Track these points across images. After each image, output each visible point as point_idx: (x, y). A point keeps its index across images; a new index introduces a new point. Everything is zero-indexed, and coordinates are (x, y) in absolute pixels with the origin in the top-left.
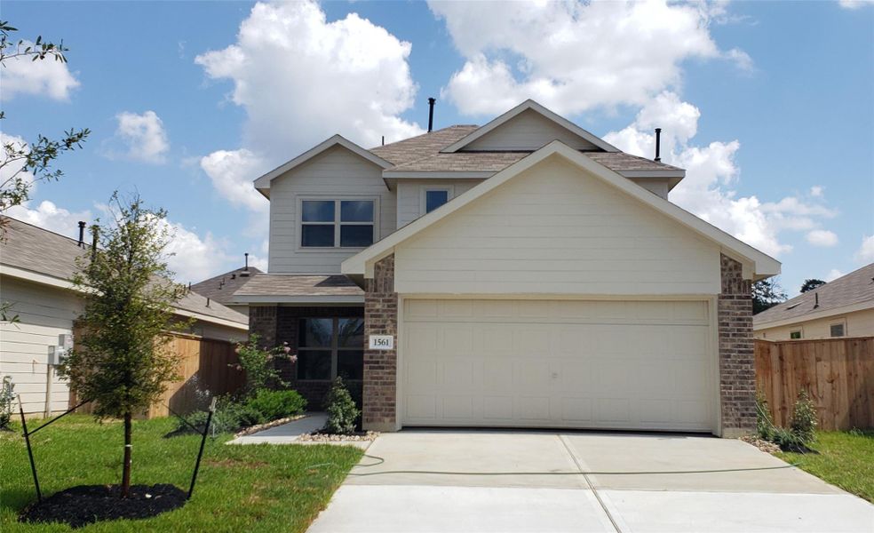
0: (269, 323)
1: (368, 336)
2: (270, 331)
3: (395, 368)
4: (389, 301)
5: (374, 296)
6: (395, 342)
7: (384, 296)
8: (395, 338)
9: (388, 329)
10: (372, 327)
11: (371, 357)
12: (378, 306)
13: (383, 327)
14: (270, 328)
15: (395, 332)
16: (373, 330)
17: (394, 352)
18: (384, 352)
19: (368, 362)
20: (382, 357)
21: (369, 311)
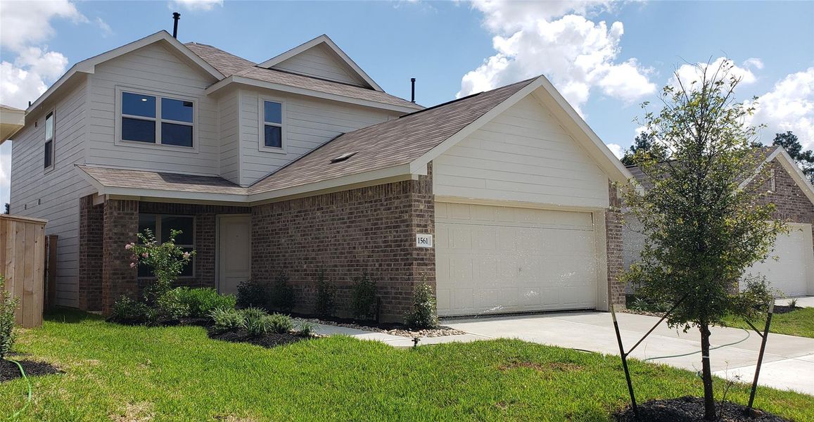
0: (131, 218)
1: (415, 235)
2: (133, 226)
3: (434, 264)
4: (429, 202)
5: (418, 197)
6: (434, 241)
7: (425, 197)
8: (434, 236)
9: (429, 228)
10: (418, 226)
11: (418, 255)
12: (422, 207)
13: (425, 226)
14: (132, 223)
15: (434, 232)
16: (418, 229)
17: (434, 250)
18: (427, 249)
19: (416, 259)
20: (425, 255)
21: (416, 211)
